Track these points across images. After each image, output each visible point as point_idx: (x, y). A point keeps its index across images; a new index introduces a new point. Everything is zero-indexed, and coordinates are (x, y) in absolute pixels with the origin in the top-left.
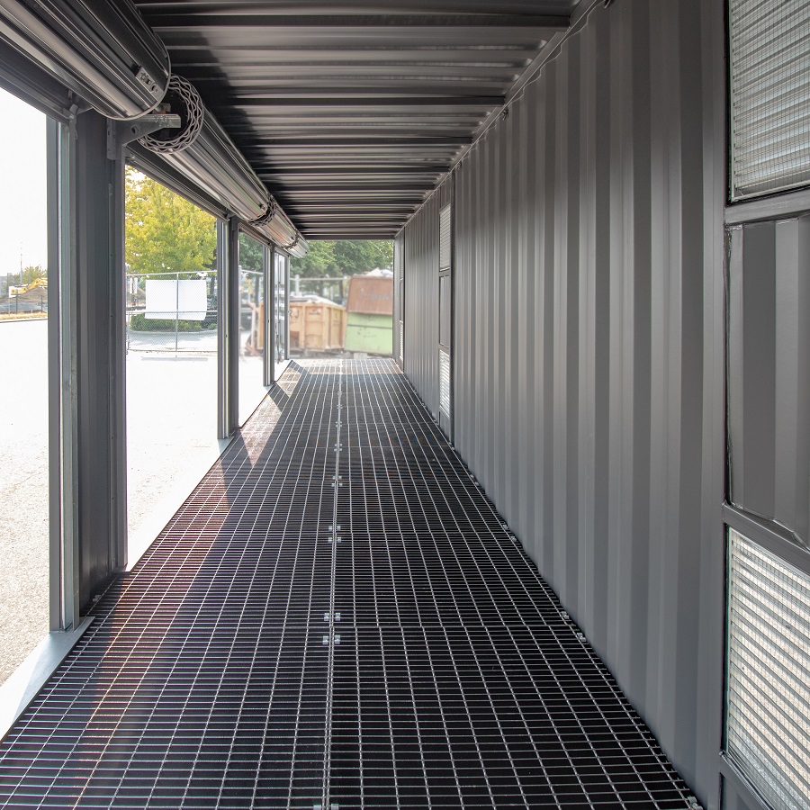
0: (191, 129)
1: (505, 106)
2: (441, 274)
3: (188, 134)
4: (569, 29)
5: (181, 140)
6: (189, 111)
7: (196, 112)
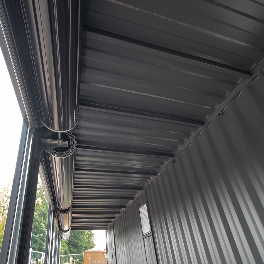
0: (72, 149)
1: (174, 158)
2: (145, 237)
3: (70, 150)
4: (205, 126)
5: (67, 153)
6: (71, 141)
7: (74, 142)
